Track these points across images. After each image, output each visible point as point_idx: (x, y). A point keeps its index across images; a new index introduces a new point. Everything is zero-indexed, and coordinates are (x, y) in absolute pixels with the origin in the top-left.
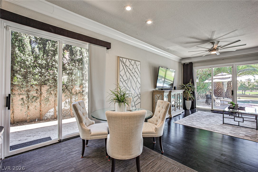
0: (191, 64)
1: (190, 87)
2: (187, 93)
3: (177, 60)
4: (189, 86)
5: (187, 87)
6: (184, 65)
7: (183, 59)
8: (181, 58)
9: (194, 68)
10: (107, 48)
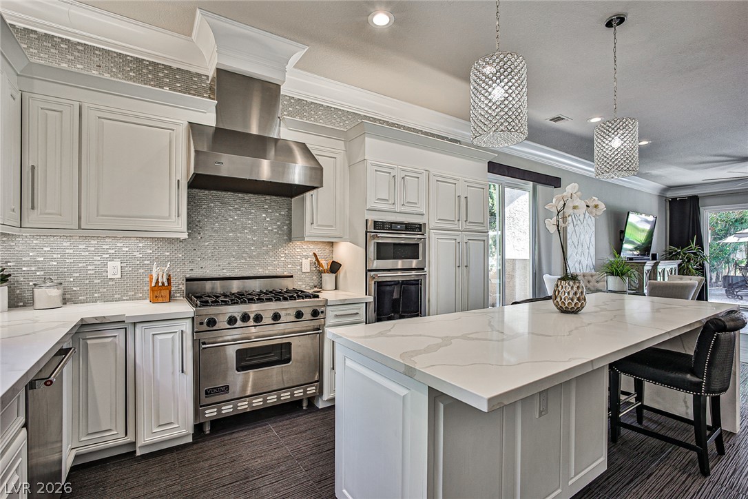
0: (695, 200)
1: (694, 253)
2: (688, 268)
3: (656, 193)
4: (692, 253)
5: (686, 254)
6: (673, 202)
7: (670, 188)
8: (665, 187)
9: (701, 209)
10: (555, 187)
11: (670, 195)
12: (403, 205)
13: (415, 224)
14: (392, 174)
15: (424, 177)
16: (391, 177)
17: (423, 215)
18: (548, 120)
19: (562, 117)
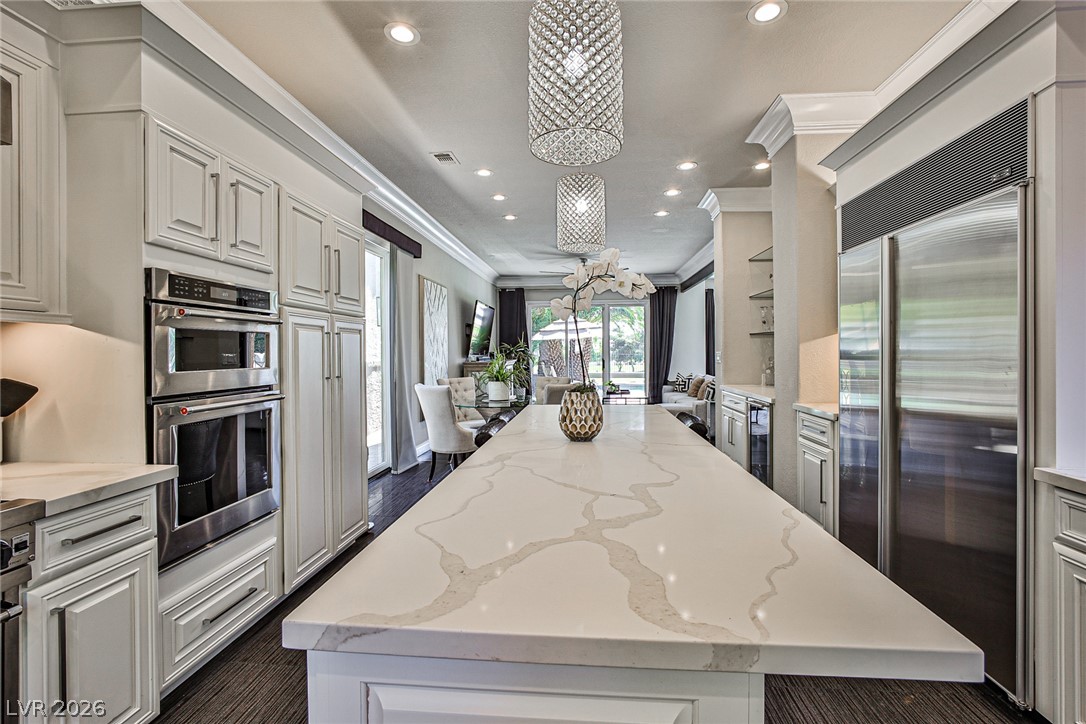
0: (522, 293)
1: (523, 351)
6: (502, 293)
9: (526, 304)
10: (415, 257)
11: (502, 284)
12: (234, 246)
13: (259, 292)
14: (210, 170)
15: (270, 194)
16: (208, 176)
17: (268, 273)
18: (432, 155)
19: (452, 156)
